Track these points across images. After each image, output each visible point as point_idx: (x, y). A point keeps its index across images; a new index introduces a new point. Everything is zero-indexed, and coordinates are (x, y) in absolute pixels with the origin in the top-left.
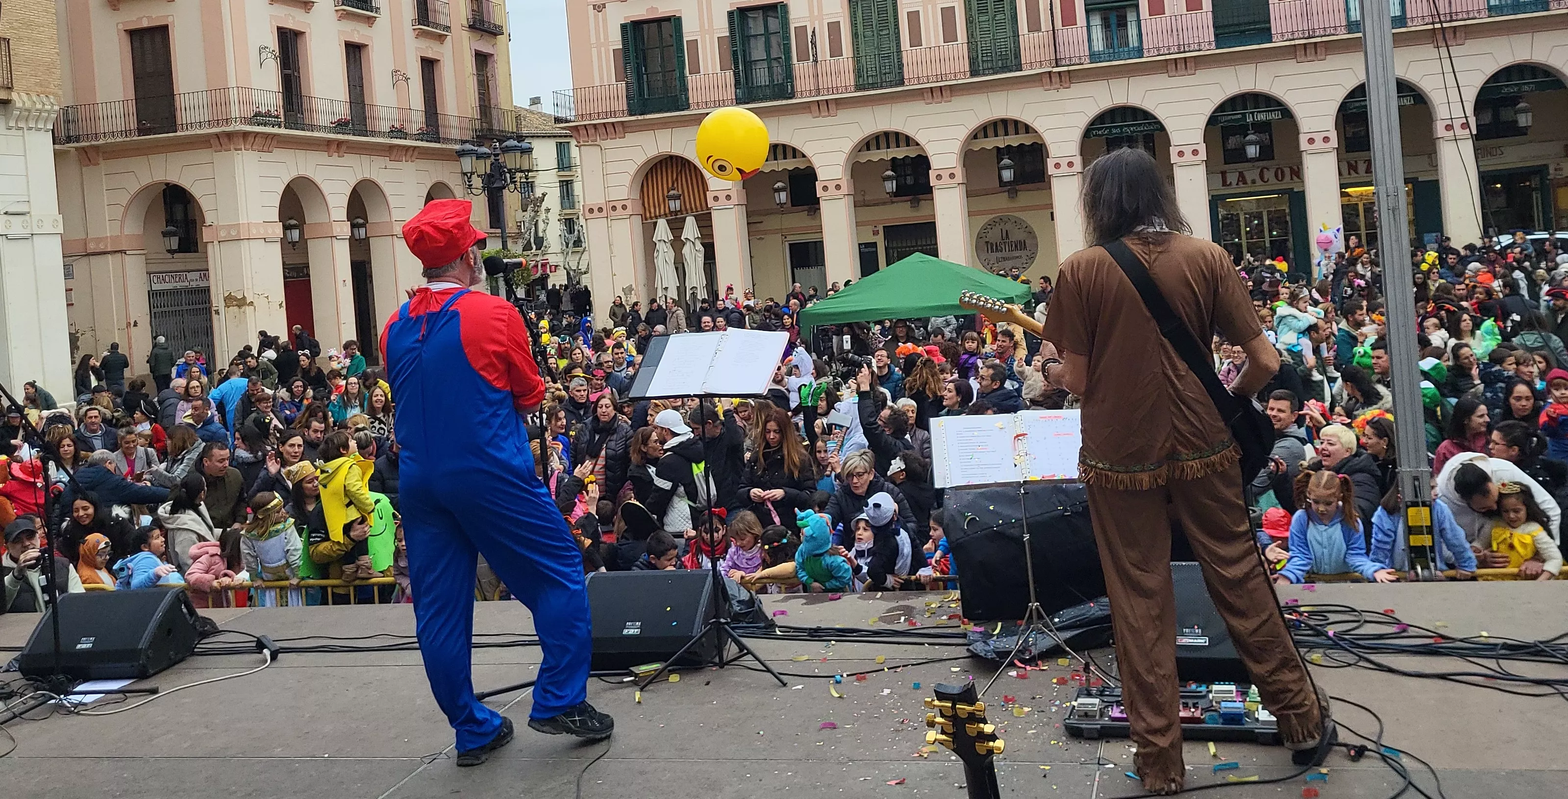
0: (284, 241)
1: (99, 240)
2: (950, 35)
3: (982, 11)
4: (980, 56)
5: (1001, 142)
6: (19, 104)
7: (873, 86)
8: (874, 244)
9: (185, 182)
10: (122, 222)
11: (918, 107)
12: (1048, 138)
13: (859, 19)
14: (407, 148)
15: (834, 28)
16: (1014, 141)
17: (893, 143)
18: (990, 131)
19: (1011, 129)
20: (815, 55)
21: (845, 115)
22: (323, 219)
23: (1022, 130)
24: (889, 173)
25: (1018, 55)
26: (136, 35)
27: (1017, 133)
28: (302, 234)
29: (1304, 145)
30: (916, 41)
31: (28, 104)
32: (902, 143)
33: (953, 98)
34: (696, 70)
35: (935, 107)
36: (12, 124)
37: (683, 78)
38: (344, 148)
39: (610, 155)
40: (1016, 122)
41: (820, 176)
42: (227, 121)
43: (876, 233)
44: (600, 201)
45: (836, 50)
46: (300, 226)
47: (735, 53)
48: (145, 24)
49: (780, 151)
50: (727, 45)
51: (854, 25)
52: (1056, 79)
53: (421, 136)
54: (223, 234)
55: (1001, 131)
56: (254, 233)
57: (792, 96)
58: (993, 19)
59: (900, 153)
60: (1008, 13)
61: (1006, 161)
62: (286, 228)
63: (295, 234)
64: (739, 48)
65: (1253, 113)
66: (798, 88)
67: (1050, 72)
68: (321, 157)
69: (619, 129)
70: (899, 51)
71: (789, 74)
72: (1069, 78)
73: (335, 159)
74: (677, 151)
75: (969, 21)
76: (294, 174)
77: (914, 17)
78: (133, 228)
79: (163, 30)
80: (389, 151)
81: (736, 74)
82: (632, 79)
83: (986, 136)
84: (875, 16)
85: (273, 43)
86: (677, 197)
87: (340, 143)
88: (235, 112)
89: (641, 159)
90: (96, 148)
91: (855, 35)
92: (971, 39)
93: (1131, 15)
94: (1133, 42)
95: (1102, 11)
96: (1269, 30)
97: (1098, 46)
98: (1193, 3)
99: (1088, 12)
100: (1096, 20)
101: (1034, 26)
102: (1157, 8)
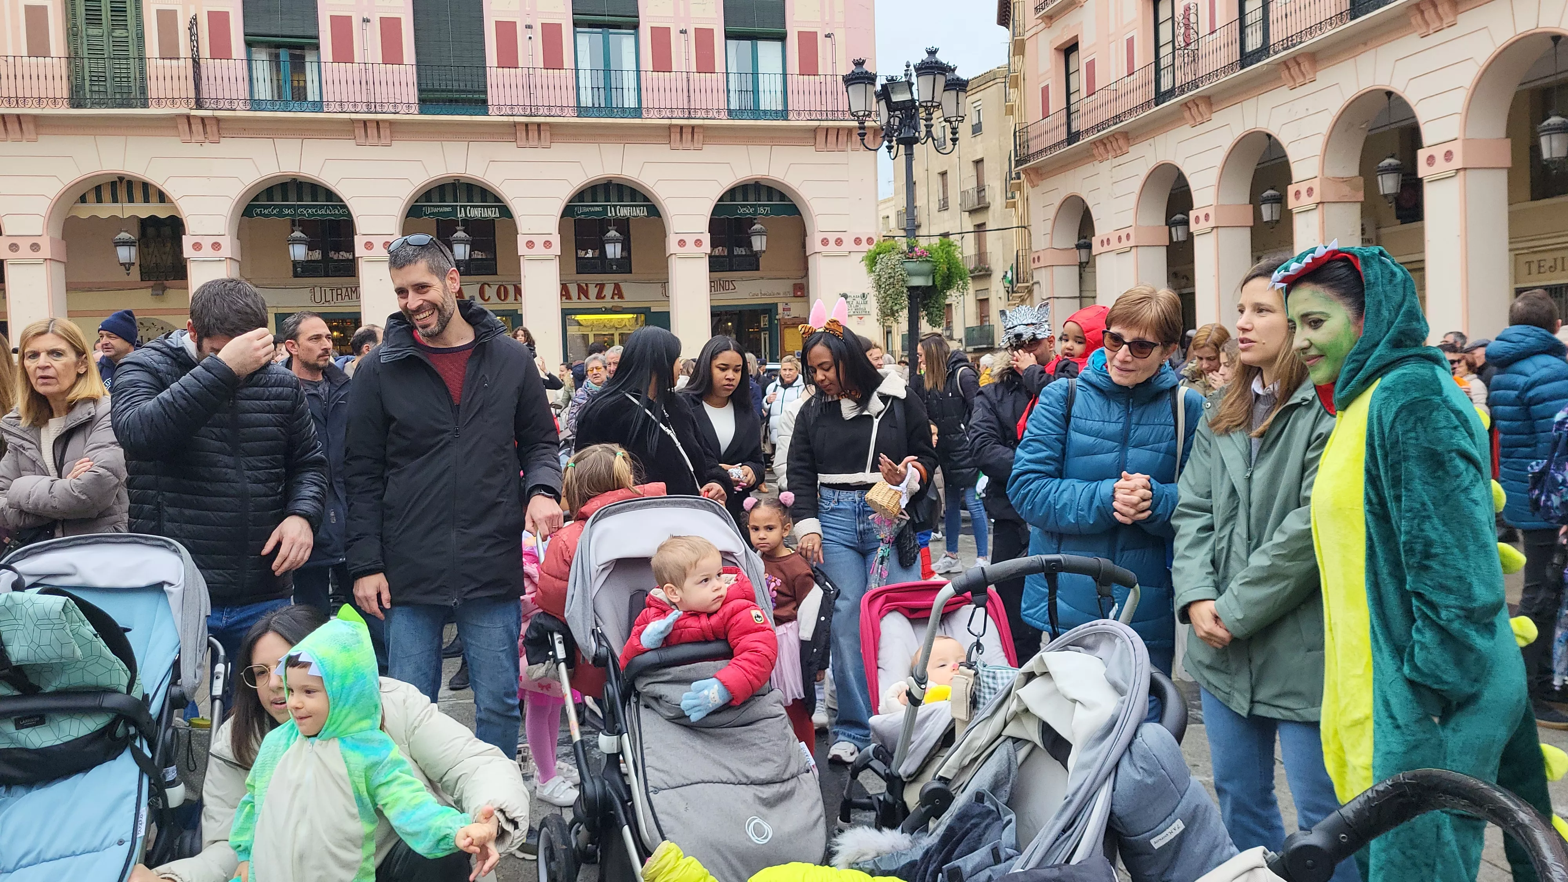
2: (37, 47)
3: (92, 21)
4: (87, 83)
5: (122, 210)
12: (185, 209)
16: (143, 210)
18: (106, 194)
19: (134, 191)
23: (154, 197)
25: (143, 90)
27: (146, 200)
29: (522, 249)
33: (40, 137)
40: (145, 186)
52: (197, 127)
55: (122, 193)
58: (109, 34)
61: (125, 235)
65: (465, 207)
67: (189, 117)
75: (71, 32)
83: (99, 200)
92: (73, 58)
93: (310, 57)
94: (312, 94)
95: (269, 45)
96: (485, 101)
97: (264, 91)
98: (391, 54)
99: (249, 44)
100: (262, 57)
101: (169, 52)
102: (344, 53)
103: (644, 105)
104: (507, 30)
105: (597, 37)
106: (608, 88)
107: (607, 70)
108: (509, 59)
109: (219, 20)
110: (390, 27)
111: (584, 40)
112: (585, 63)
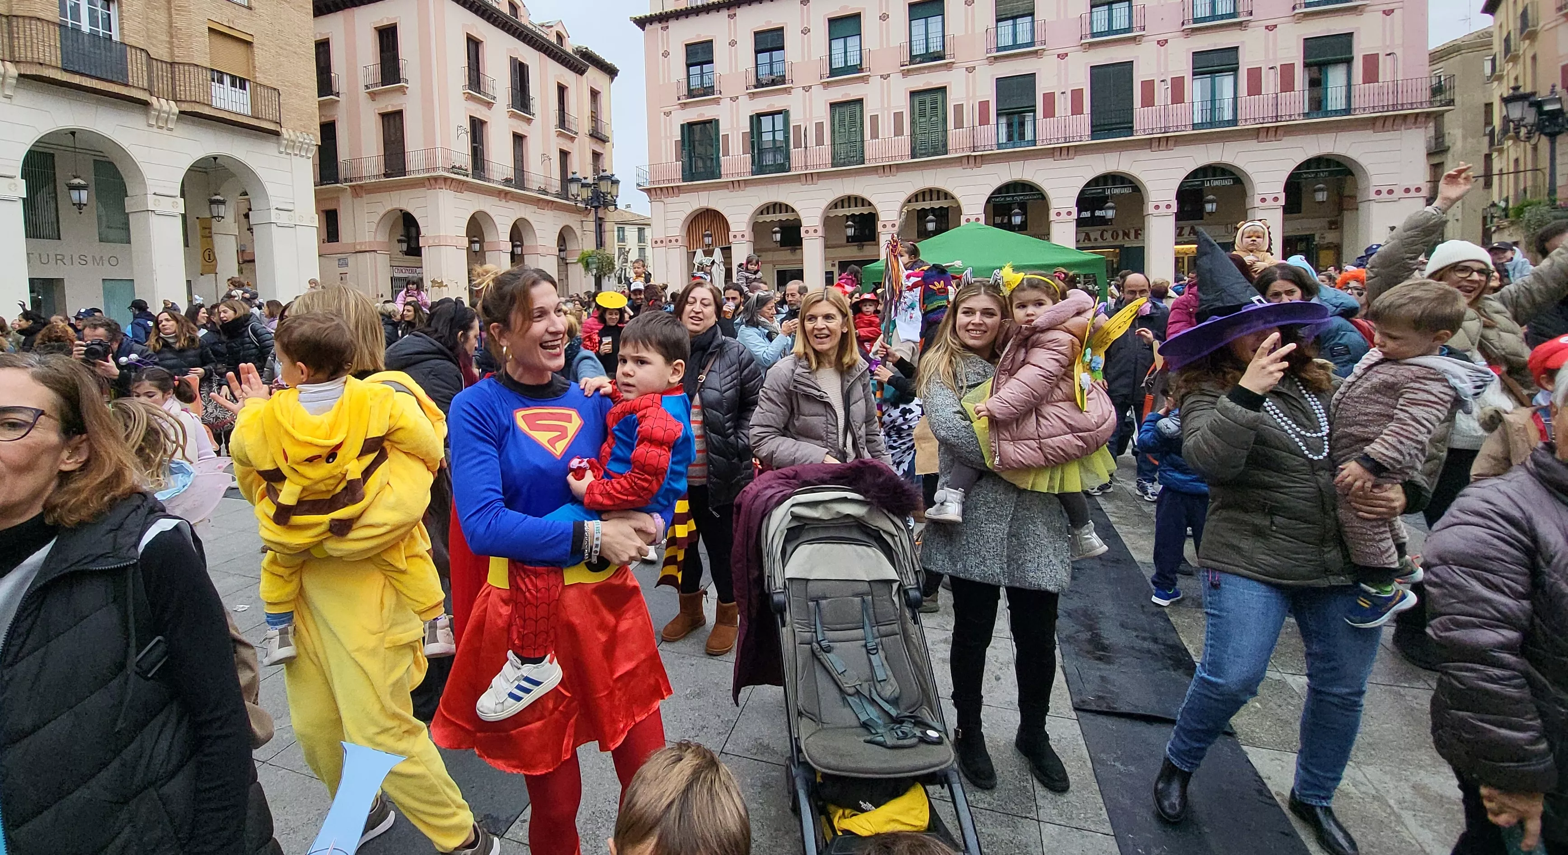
0: (469, 249)
1: (361, 244)
2: (898, 131)
3: (922, 114)
4: (918, 145)
5: (927, 205)
6: (286, 136)
7: (844, 165)
8: (832, 273)
9: (410, 210)
10: (376, 232)
11: (873, 179)
12: (963, 202)
13: (836, 122)
14: (549, 202)
15: (819, 126)
16: (936, 204)
17: (853, 204)
18: (921, 197)
19: (935, 196)
20: (806, 144)
21: (822, 184)
22: (495, 239)
23: (943, 197)
24: (850, 223)
25: (945, 145)
26: (385, 116)
27: (939, 199)
28: (481, 247)
29: (1149, 211)
30: (875, 135)
31: (293, 137)
32: (859, 203)
33: (898, 174)
34: (726, 154)
35: (884, 179)
36: (282, 149)
37: (718, 157)
38: (509, 196)
39: (670, 207)
40: (939, 191)
41: (804, 224)
42: (434, 169)
43: (833, 265)
44: (663, 237)
45: (820, 142)
46: (481, 242)
47: (753, 143)
48: (390, 109)
49: (778, 207)
50: (748, 138)
51: (833, 125)
52: (972, 161)
53: (558, 195)
54: (431, 242)
55: (928, 197)
56: (449, 242)
57: (789, 170)
58: (929, 121)
59: (857, 211)
60: (940, 119)
61: (931, 217)
62: (471, 242)
63: (477, 247)
64: (755, 140)
65: (1110, 188)
66: (793, 165)
67: (968, 156)
68: (494, 200)
69: (676, 190)
70: (863, 141)
71: (788, 157)
72: (983, 159)
73: (503, 203)
74: (712, 206)
75: (913, 123)
76: (477, 209)
77: (874, 119)
78: (382, 237)
79: (400, 113)
80: (537, 202)
81: (753, 157)
82: (686, 159)
83: (917, 200)
84: (847, 119)
85: (467, 125)
86: (711, 236)
87: (507, 193)
88: (439, 164)
89: (689, 211)
90: (361, 186)
91: (833, 132)
92: (913, 134)
93: (1029, 117)
94: (1029, 136)
95: (1008, 114)
96: (1132, 128)
97: (1003, 139)
98: (1077, 109)
99: (998, 115)
100: (1003, 121)
101: (959, 124)
102: (1049, 112)
103: (1239, 117)
104: (1148, 87)
105: (1207, 80)
106: (1213, 110)
107: (1213, 101)
108: (1148, 100)
109: (984, 106)
110: (1077, 95)
111: (1197, 84)
112: (1197, 98)
